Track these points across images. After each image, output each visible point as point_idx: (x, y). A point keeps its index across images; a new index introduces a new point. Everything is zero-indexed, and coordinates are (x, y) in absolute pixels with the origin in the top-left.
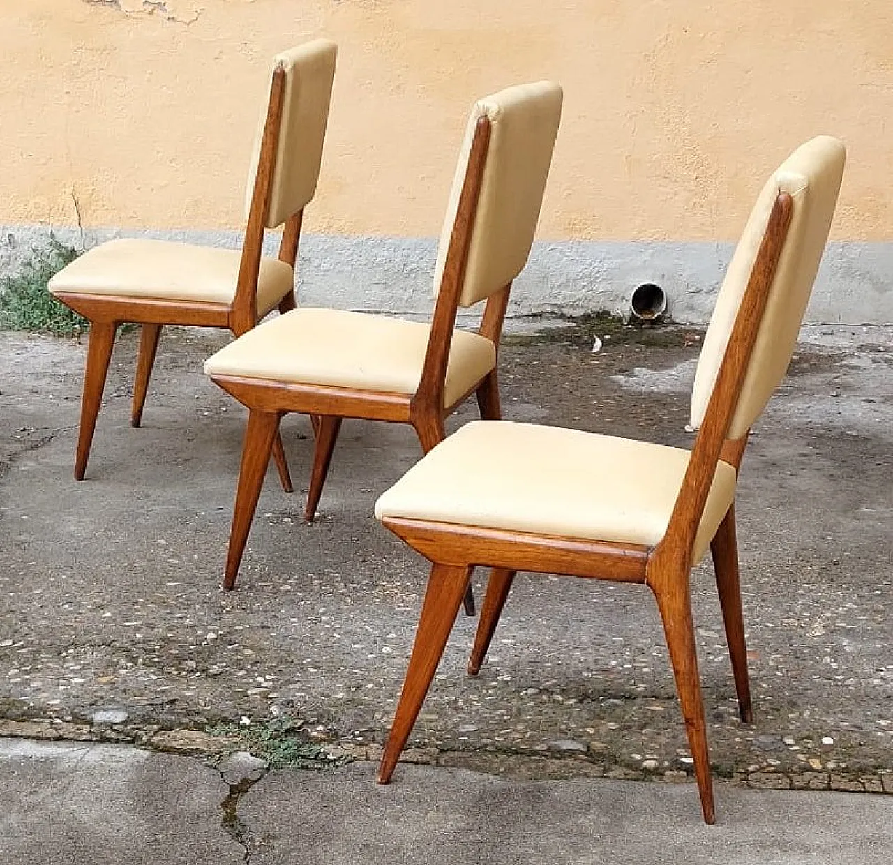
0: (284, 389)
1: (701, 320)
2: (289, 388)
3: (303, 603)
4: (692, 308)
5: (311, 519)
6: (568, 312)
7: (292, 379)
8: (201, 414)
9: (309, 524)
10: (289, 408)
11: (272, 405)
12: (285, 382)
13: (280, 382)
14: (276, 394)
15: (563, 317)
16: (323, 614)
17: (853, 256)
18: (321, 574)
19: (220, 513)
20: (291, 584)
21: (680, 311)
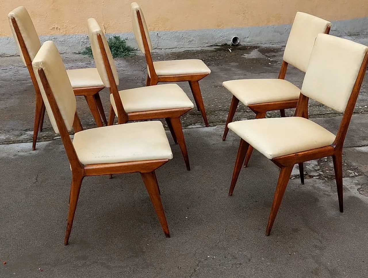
1: (246, 44)
4: (244, 41)
6: (218, 44)
15: (217, 46)
17: (275, 28)
21: (242, 42)
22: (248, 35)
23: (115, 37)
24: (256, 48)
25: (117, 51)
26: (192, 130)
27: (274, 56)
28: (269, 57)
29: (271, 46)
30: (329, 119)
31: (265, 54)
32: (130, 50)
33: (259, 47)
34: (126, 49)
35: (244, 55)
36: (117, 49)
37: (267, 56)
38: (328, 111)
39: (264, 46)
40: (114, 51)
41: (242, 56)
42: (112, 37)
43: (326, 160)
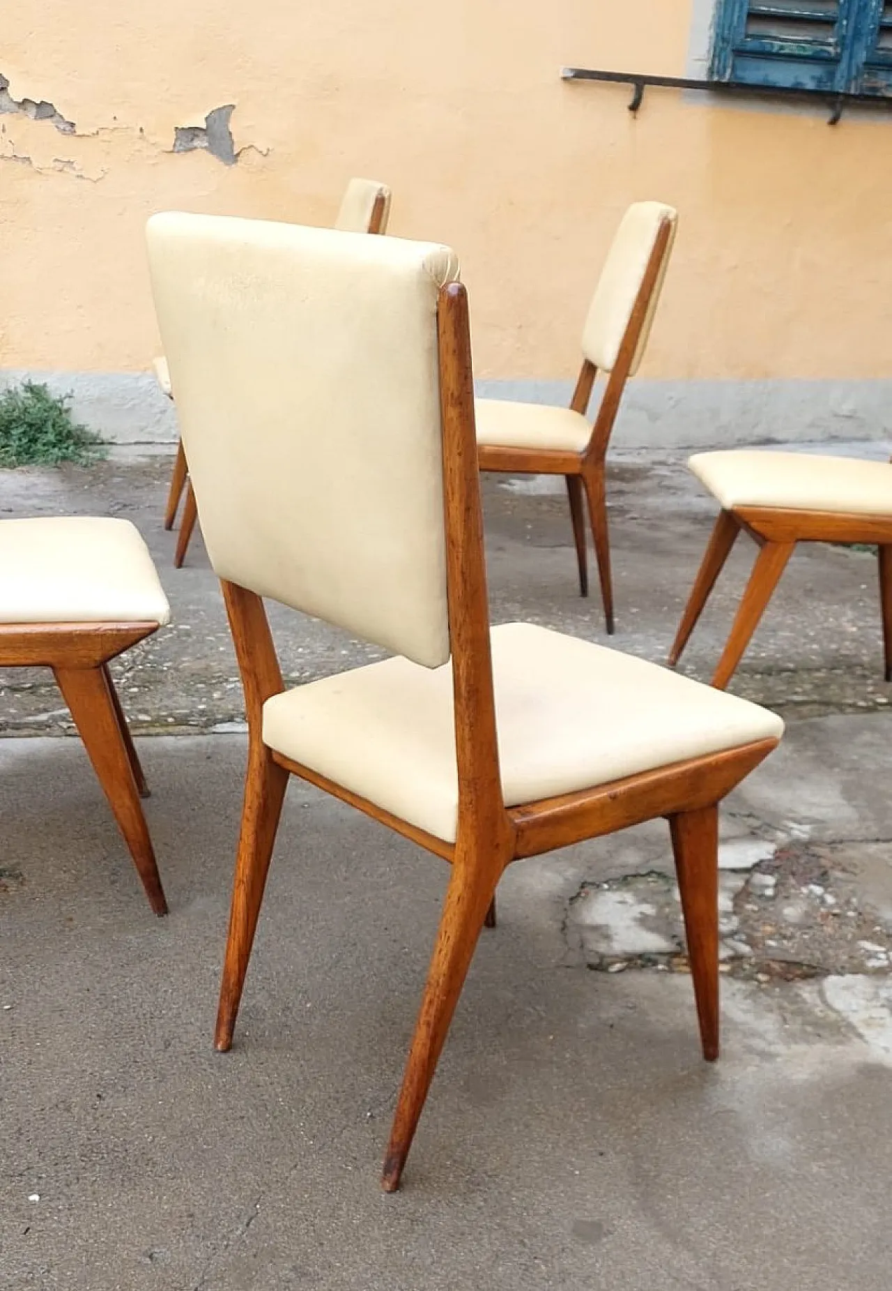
23: (30, 388)
25: (34, 440)
26: (224, 740)
30: (800, 722)
32: (84, 443)
34: (69, 435)
35: (510, 484)
36: (33, 432)
38: (796, 693)
40: (20, 440)
41: (504, 486)
42: (16, 385)
43: (769, 892)
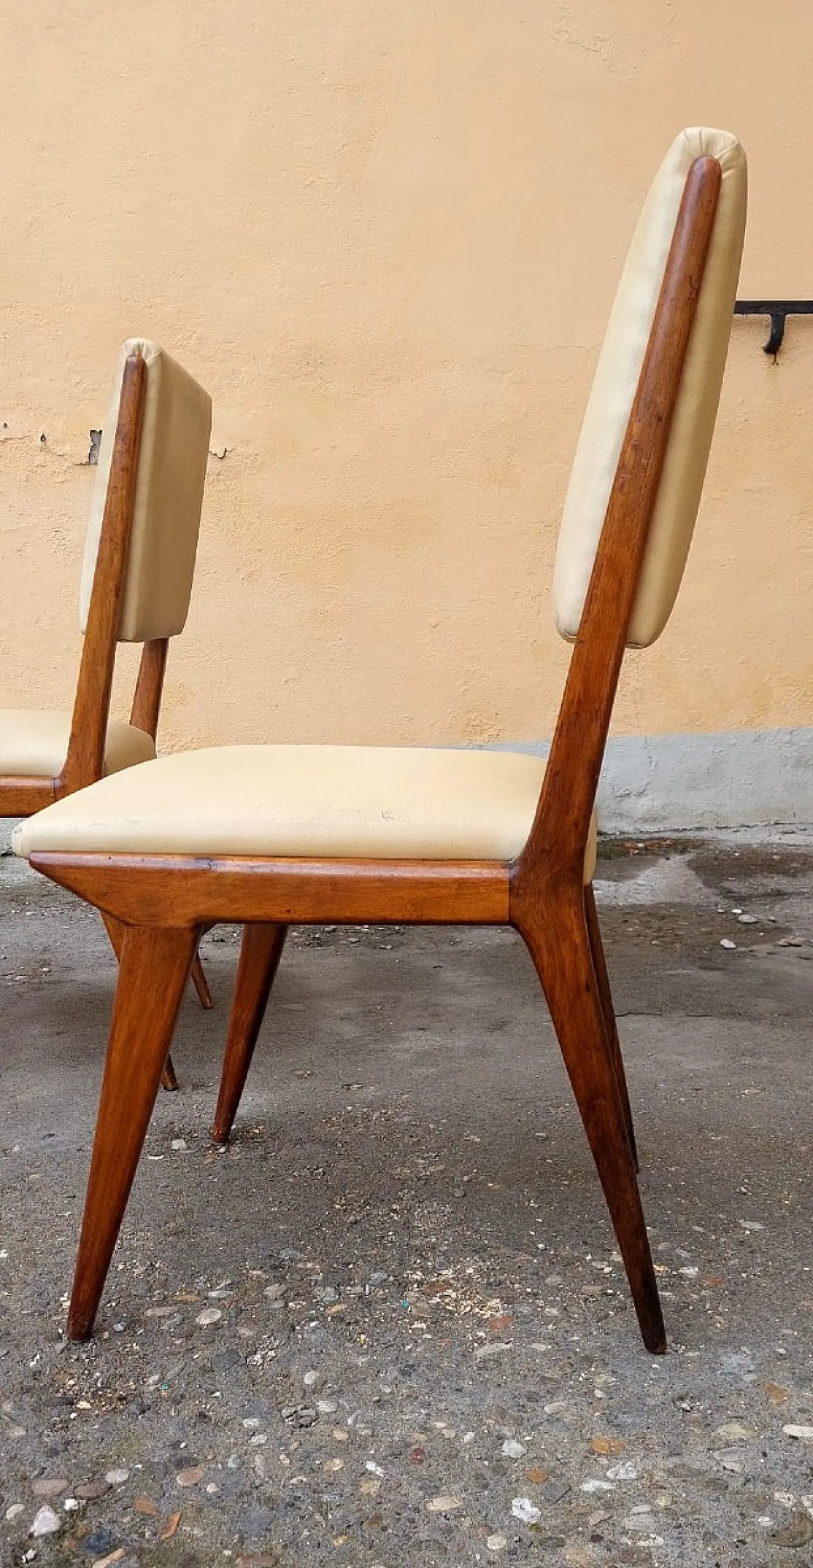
0: (204, 872)
1: (631, 829)
2: (220, 869)
3: (258, 1357)
4: (621, 815)
5: (225, 1138)
7: (224, 850)
8: (12, 980)
9: (222, 1150)
10: (222, 914)
11: (179, 911)
12: (210, 857)
13: (199, 856)
14: (190, 883)
16: (317, 1390)
17: (803, 743)
18: (278, 1269)
19: (51, 1145)
20: (218, 1303)
21: (609, 819)
22: (645, 782)
24: (680, 847)
27: (779, 895)
28: (740, 900)
29: (776, 838)
31: (726, 884)
33: (698, 845)
37: (728, 894)
39: (731, 839)
